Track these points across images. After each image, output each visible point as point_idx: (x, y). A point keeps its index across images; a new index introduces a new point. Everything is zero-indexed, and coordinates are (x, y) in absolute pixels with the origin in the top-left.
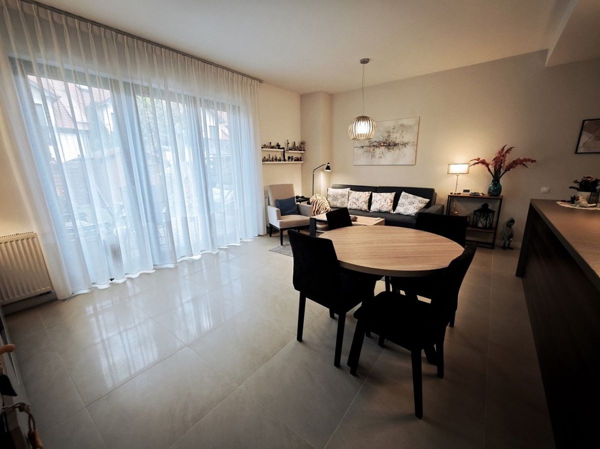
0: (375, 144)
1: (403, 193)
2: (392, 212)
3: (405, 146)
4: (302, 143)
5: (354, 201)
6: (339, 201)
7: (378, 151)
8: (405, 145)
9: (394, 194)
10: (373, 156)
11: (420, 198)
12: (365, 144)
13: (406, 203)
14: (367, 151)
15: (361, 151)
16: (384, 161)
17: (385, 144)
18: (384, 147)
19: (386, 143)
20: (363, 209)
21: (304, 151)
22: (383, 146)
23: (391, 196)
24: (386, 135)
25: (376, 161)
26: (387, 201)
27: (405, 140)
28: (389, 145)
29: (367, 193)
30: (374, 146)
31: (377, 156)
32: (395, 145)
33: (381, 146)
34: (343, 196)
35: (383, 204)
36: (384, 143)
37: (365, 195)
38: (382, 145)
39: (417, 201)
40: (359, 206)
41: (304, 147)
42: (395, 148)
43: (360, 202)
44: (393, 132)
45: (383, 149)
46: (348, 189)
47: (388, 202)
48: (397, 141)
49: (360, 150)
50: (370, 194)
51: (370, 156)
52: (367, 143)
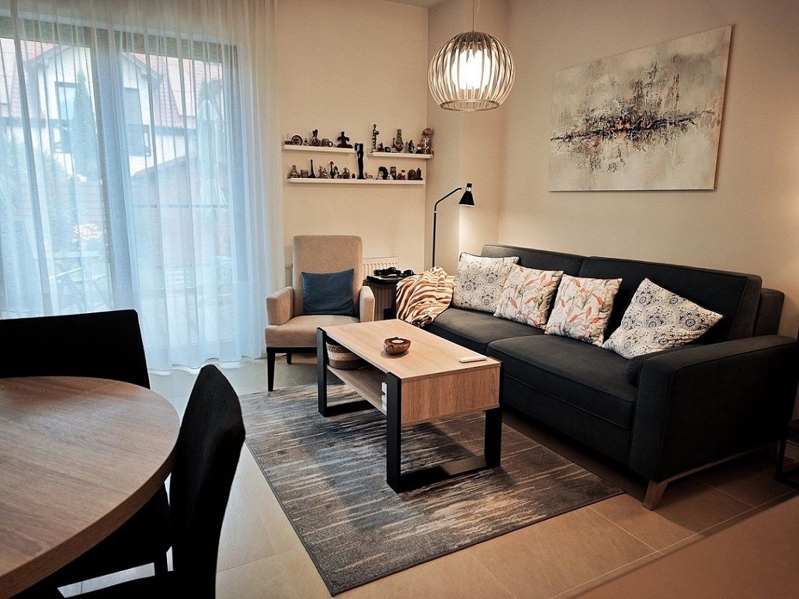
0: (601, 126)
1: (646, 284)
2: (599, 342)
3: (684, 128)
4: (428, 134)
5: (512, 296)
6: (479, 291)
7: (608, 147)
8: (682, 122)
9: (614, 284)
10: (594, 164)
11: (690, 306)
12: (576, 126)
13: (642, 318)
14: (579, 150)
15: (566, 148)
16: (622, 180)
17: (628, 126)
18: (624, 134)
19: (629, 121)
20: (530, 322)
21: (429, 152)
22: (622, 130)
23: (606, 289)
24: (630, 95)
25: (601, 179)
26: (586, 307)
27: (686, 106)
28: (638, 128)
29: (549, 273)
30: (597, 133)
31: (605, 163)
32: (657, 124)
33: (616, 131)
34: (491, 277)
35: (576, 311)
36: (624, 123)
37: (541, 279)
38: (620, 127)
39: (674, 317)
40: (520, 312)
41: (429, 144)
42: (655, 135)
43: (525, 299)
44: (650, 84)
45: (620, 140)
46: (510, 261)
47: (590, 309)
48: (662, 112)
49: (564, 146)
50: (555, 279)
51: (588, 165)
52: (581, 126)
